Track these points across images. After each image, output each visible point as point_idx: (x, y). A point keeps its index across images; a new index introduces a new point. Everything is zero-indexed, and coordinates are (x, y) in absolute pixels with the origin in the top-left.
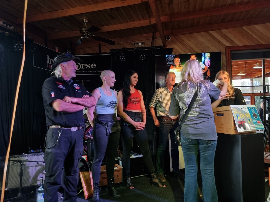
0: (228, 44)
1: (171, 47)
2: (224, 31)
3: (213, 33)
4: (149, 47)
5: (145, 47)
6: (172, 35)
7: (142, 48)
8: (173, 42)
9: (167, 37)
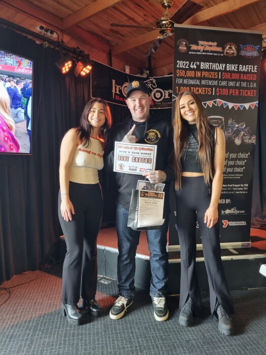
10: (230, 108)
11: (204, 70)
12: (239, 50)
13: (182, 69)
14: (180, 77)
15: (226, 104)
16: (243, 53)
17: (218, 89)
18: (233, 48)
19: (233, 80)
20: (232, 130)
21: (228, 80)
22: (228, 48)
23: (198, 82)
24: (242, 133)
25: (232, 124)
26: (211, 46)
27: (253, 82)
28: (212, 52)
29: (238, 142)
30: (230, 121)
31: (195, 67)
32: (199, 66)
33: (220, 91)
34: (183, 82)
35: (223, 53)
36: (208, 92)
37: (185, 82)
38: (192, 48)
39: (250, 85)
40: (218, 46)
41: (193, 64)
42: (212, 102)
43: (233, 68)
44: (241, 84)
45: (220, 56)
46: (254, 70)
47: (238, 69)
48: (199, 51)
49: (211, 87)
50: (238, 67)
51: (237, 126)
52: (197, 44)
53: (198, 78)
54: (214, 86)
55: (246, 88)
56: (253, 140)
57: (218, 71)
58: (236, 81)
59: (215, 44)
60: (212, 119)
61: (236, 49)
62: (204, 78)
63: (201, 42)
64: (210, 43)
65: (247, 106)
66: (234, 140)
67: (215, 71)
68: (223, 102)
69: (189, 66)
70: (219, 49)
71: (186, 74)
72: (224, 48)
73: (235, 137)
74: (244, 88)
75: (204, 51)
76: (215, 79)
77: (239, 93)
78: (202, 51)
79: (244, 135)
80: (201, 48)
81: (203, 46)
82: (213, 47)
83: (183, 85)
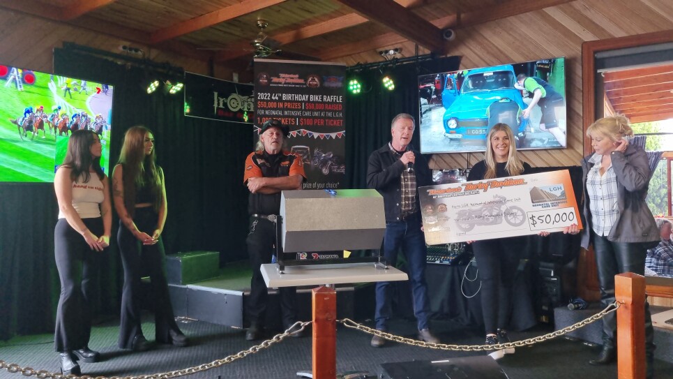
0: (588, 37)
2: (577, 4)
4: (409, 59)
5: (404, 59)
6: (457, 25)
7: (395, 60)
8: (460, 41)
9: (445, 32)
10: (315, 137)
11: (286, 101)
12: (322, 81)
13: (264, 100)
14: (261, 109)
15: (310, 134)
16: (326, 84)
17: (302, 119)
18: (316, 80)
19: (317, 111)
20: (319, 160)
21: (312, 111)
22: (310, 79)
23: (280, 113)
24: (330, 162)
25: (318, 153)
26: (293, 78)
27: (339, 111)
28: (293, 84)
29: (325, 171)
30: (316, 151)
31: (277, 98)
32: (280, 98)
33: (304, 121)
34: (265, 113)
35: (305, 84)
36: (291, 122)
37: (267, 112)
38: (273, 81)
39: (335, 115)
40: (299, 78)
41: (275, 96)
42: (296, 132)
43: (317, 98)
44: (325, 114)
45: (303, 88)
46: (339, 100)
47: (322, 99)
48: (281, 83)
49: (295, 117)
50: (322, 97)
51: (324, 155)
52: (279, 77)
53: (280, 109)
54: (298, 116)
55: (332, 118)
56: (342, 170)
57: (301, 102)
58: (321, 111)
59: (297, 76)
60: (296, 149)
61: (319, 80)
62: (287, 109)
63: (282, 75)
64: (292, 76)
65: (333, 135)
66: (321, 170)
67: (298, 102)
68: (308, 132)
69: (271, 97)
70: (302, 81)
71: (267, 105)
72: (306, 80)
73: (322, 167)
74: (329, 118)
75: (285, 83)
76: (298, 110)
77: (325, 123)
78: (283, 83)
79: (332, 164)
80: (283, 81)
81: (284, 79)
82: (294, 79)
83: (265, 116)
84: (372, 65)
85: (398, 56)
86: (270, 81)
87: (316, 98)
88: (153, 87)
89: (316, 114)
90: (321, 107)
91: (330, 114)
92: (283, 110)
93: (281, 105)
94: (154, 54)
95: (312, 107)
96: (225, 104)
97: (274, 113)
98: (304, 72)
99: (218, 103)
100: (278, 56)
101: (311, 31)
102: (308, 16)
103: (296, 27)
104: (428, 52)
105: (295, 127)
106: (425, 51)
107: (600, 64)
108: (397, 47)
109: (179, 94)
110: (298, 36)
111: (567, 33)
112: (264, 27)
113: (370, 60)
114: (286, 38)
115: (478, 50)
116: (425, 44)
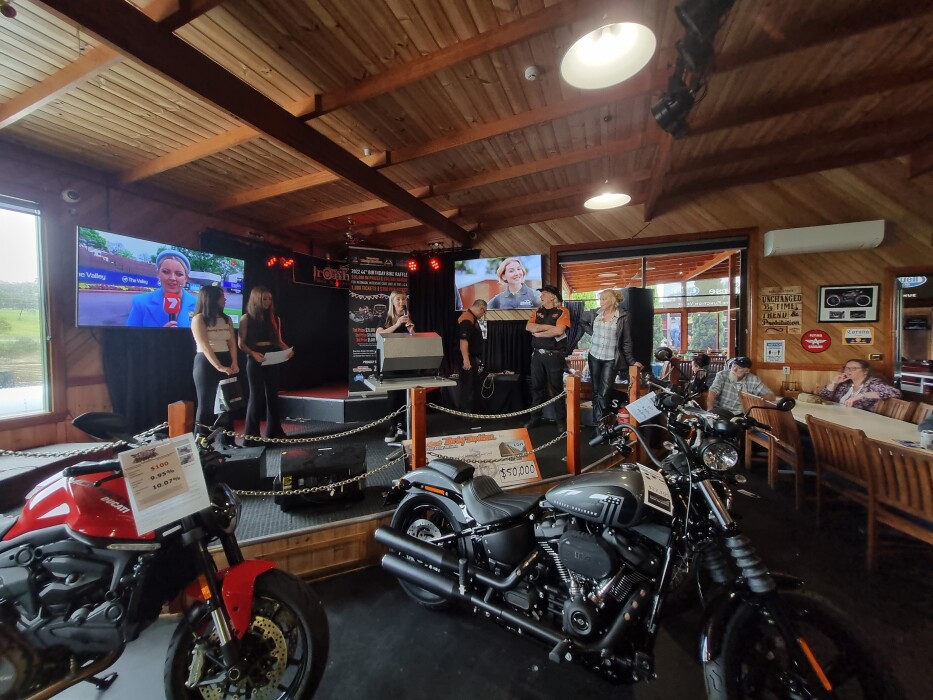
0: (554, 243)
1: (477, 248)
2: (549, 223)
3: (533, 226)
4: (449, 249)
5: (444, 249)
6: (478, 230)
7: (439, 250)
8: (480, 240)
9: (471, 233)
11: (371, 275)
12: (395, 263)
13: (356, 274)
14: (354, 280)
16: (397, 265)
18: (391, 262)
19: (391, 282)
21: (388, 282)
22: (387, 261)
23: (367, 283)
27: (405, 283)
28: (375, 264)
31: (365, 273)
32: (367, 273)
34: (356, 282)
35: (383, 264)
36: (374, 289)
37: (358, 282)
38: (362, 262)
39: (403, 285)
40: (380, 260)
41: (363, 271)
45: (381, 267)
46: (404, 274)
48: (367, 263)
50: (394, 273)
52: (365, 259)
53: (367, 280)
57: (381, 276)
58: (394, 282)
59: (378, 259)
61: (393, 262)
62: (371, 280)
63: (368, 258)
64: (374, 259)
67: (378, 276)
69: (360, 272)
70: (381, 262)
71: (358, 278)
72: (384, 262)
75: (370, 263)
81: (369, 260)
82: (376, 261)
83: (357, 284)
84: (424, 252)
85: (441, 247)
86: (360, 262)
87: (391, 274)
88: (272, 262)
89: (390, 284)
90: (394, 279)
91: (399, 284)
92: (369, 281)
93: (367, 278)
94: (272, 239)
95: (388, 279)
96: (321, 275)
97: (362, 283)
98: (382, 256)
99: (316, 273)
100: (362, 244)
101: (385, 228)
102: (383, 219)
103: (374, 224)
104: (460, 246)
105: (376, 293)
106: (458, 245)
107: (561, 259)
108: (439, 241)
109: (290, 267)
110: (375, 231)
111: (542, 239)
112: (352, 224)
113: (422, 249)
114: (367, 231)
115: (490, 246)
116: (459, 241)
